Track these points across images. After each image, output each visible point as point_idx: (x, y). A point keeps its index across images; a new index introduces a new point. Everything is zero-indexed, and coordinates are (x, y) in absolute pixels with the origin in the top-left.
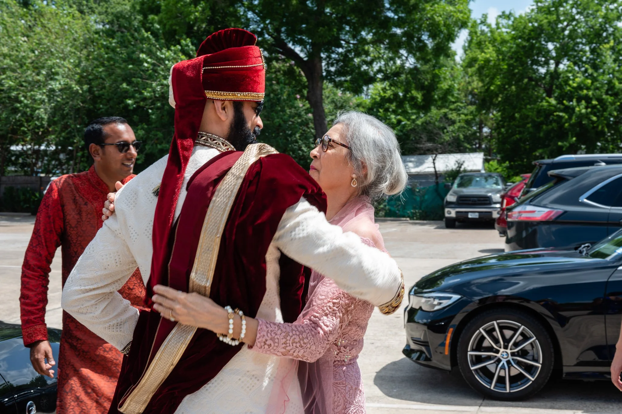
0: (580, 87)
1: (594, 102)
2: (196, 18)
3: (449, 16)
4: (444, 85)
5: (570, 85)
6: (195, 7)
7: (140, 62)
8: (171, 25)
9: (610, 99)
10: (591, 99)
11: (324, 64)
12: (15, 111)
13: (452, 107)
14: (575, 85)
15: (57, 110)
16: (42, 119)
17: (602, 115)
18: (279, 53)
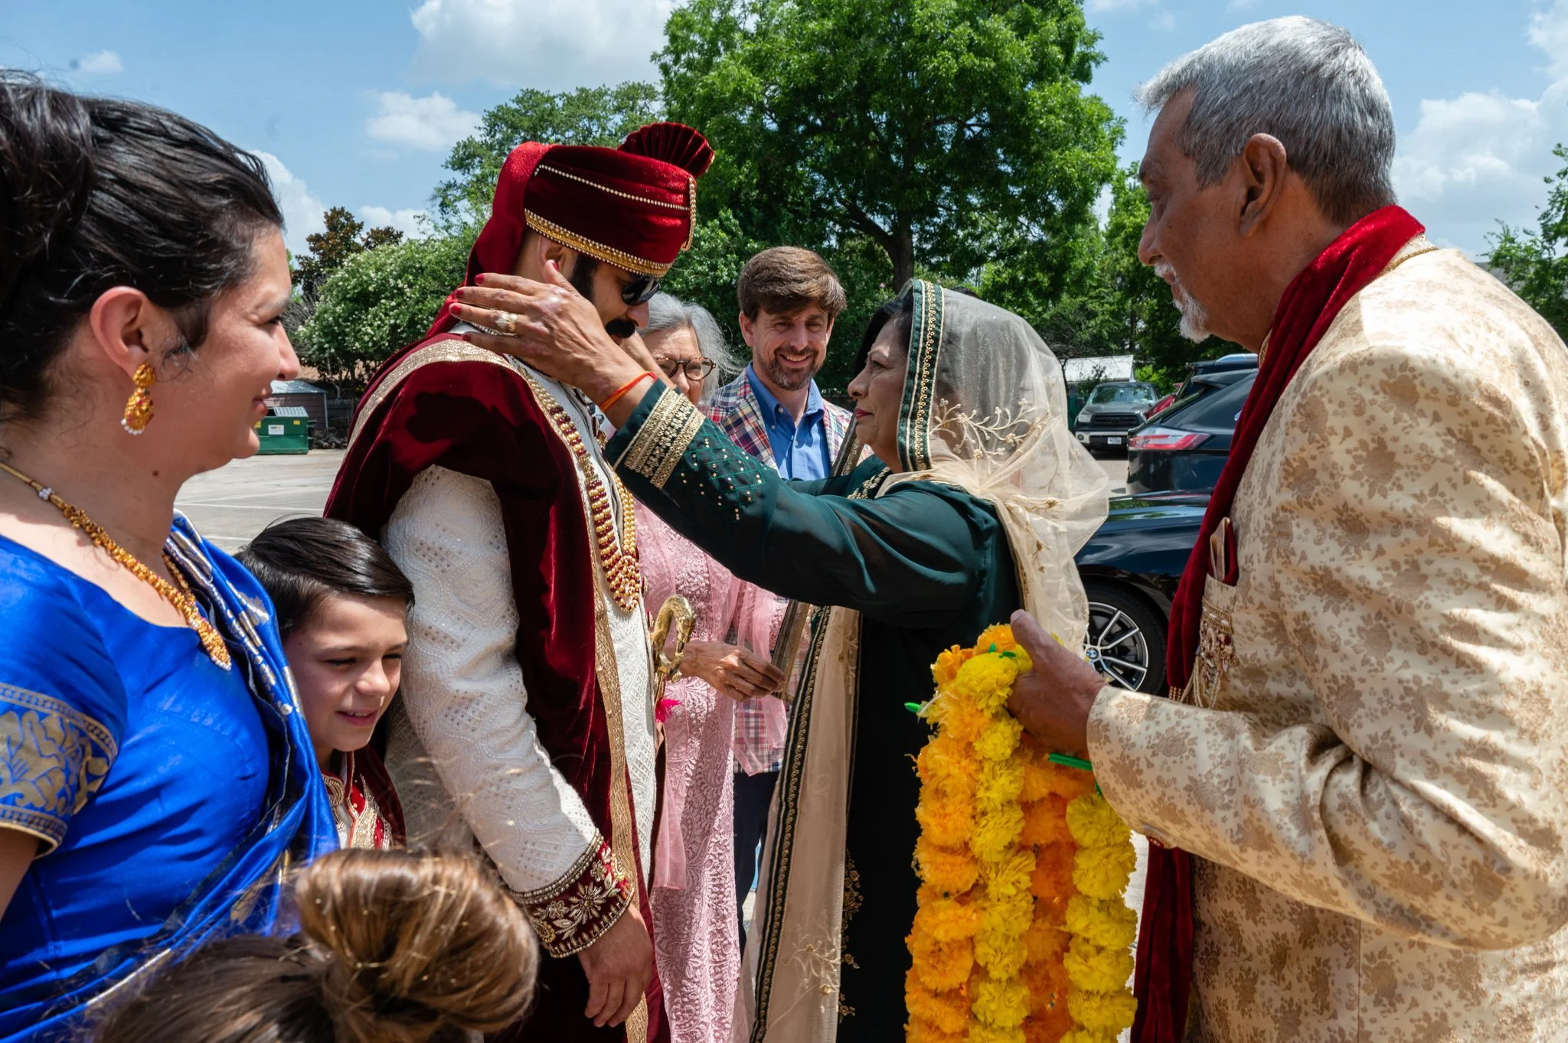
2: (740, 183)
3: (1085, 167)
4: (1080, 263)
6: (739, 168)
8: (708, 194)
11: (915, 238)
13: (1093, 293)
18: (855, 226)
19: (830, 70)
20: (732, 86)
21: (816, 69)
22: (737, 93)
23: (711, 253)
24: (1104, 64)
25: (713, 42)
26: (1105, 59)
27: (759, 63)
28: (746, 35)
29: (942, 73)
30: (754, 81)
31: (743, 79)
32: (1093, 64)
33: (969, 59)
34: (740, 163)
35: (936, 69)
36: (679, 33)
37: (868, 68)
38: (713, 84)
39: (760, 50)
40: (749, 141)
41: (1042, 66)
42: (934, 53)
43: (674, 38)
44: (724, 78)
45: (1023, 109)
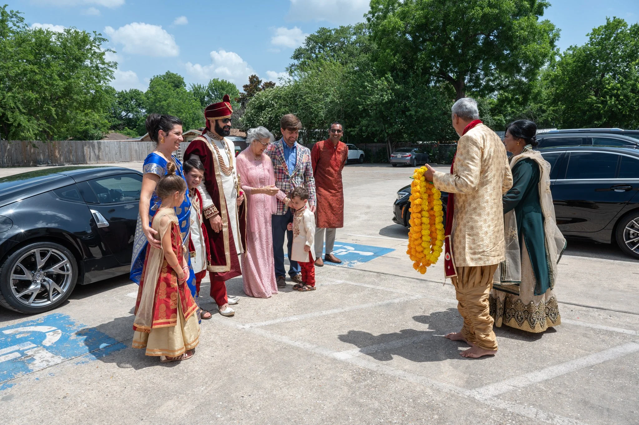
0: (613, 89)
1: (621, 97)
2: (394, 63)
3: (536, 50)
4: (536, 91)
5: (606, 88)
6: (394, 57)
7: (365, 87)
8: (382, 67)
9: (632, 95)
10: (619, 96)
11: (466, 81)
12: (311, 113)
13: (545, 102)
14: (609, 88)
15: (330, 111)
16: (322, 116)
17: (626, 105)
18: (441, 77)
19: (431, 17)
20: (392, 25)
21: (426, 17)
22: (394, 28)
23: (382, 90)
24: (549, 8)
25: (387, 8)
26: (550, 5)
27: (404, 16)
28: (400, 5)
29: (476, 16)
30: (401, 23)
31: (396, 22)
32: (544, 8)
33: (487, 10)
34: (394, 55)
35: (473, 14)
36: (374, 6)
37: (446, 16)
38: (386, 25)
39: (404, 11)
40: (399, 46)
41: (520, 10)
42: (473, 8)
43: (372, 8)
44: (389, 22)
45: (510, 29)
